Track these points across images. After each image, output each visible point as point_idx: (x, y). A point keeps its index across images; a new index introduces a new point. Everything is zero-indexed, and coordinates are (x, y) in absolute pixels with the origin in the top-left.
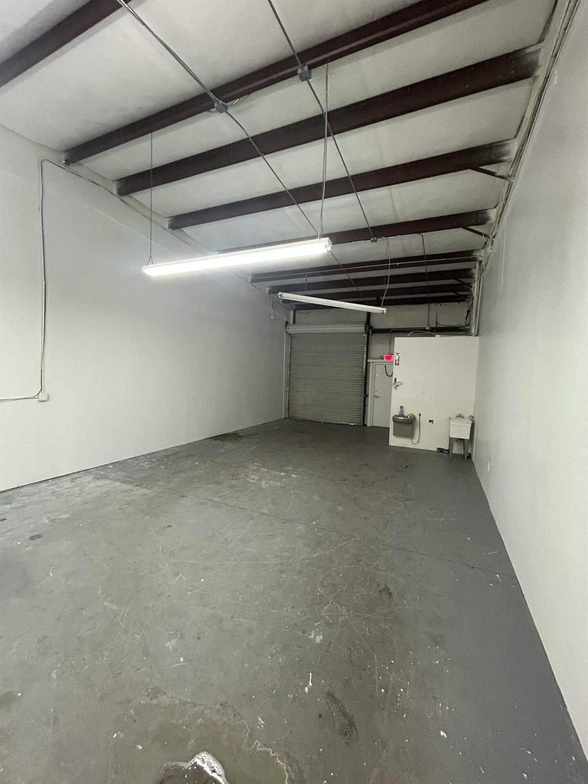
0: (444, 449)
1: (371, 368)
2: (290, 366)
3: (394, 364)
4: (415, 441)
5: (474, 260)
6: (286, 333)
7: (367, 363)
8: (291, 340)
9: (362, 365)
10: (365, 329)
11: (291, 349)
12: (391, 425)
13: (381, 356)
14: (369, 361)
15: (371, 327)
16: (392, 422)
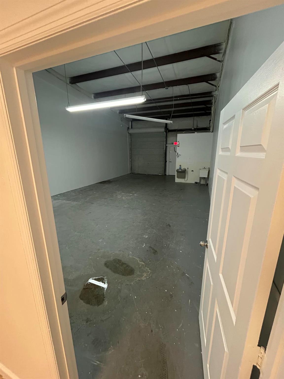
0: (197, 182)
1: (168, 148)
2: (131, 149)
3: (177, 146)
4: (186, 180)
5: (212, 96)
6: (128, 133)
7: (166, 146)
8: (131, 136)
9: (164, 147)
10: (165, 130)
11: (131, 141)
12: (176, 174)
13: (172, 143)
14: (167, 145)
15: (168, 129)
16: (176, 172)
